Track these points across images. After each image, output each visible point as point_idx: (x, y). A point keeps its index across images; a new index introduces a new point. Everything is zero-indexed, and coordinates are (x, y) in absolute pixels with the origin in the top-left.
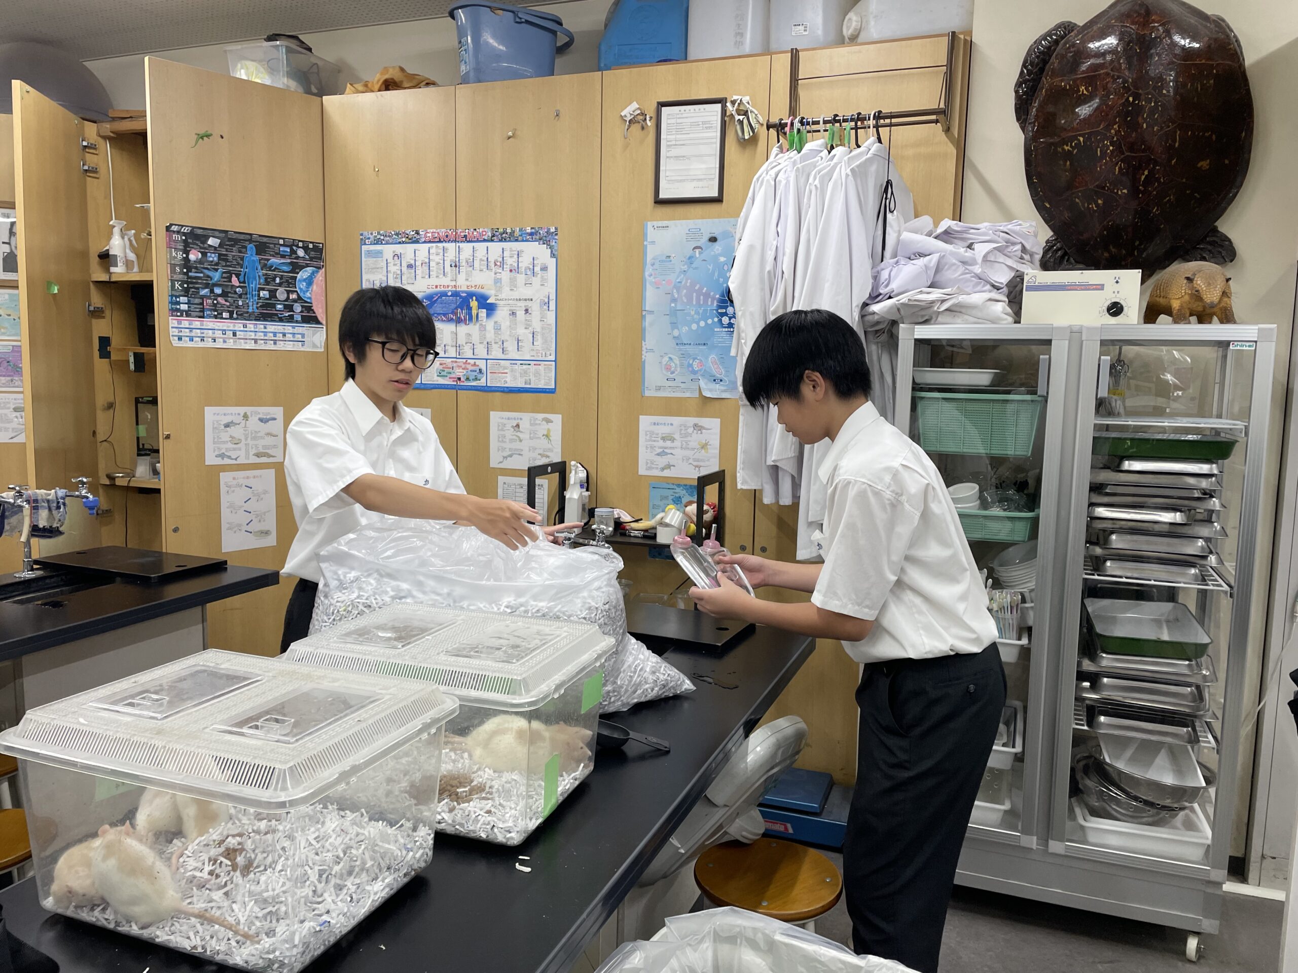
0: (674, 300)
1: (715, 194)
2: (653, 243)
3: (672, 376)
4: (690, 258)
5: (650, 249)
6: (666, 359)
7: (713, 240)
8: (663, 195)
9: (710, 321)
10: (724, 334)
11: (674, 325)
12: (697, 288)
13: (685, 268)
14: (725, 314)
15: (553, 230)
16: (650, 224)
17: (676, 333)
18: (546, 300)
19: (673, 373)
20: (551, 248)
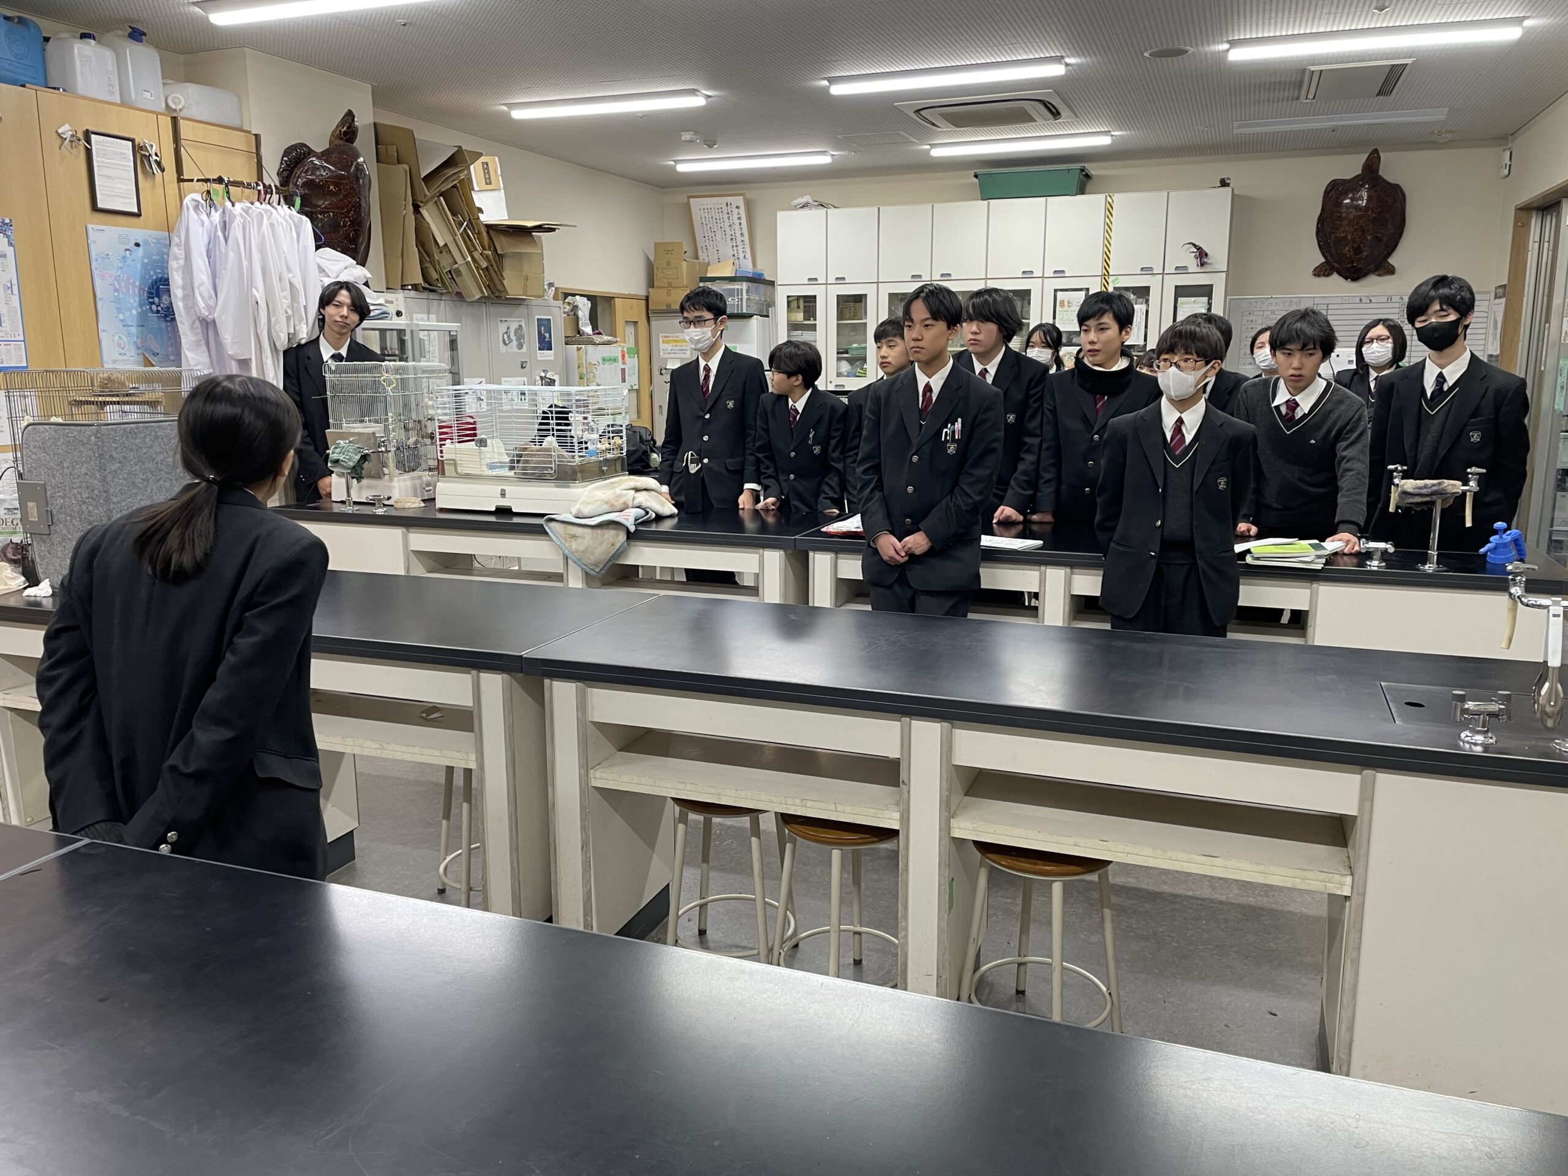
0: (116, 290)
1: (136, 210)
2: (94, 242)
3: (123, 351)
4: (124, 257)
5: (92, 246)
6: (116, 338)
7: (137, 245)
8: (100, 205)
9: (144, 308)
10: (155, 319)
11: (119, 310)
12: (132, 281)
13: (121, 265)
14: (153, 303)
15: (7, 221)
16: (90, 226)
17: (121, 316)
18: (9, 285)
19: (123, 349)
20: (8, 237)
